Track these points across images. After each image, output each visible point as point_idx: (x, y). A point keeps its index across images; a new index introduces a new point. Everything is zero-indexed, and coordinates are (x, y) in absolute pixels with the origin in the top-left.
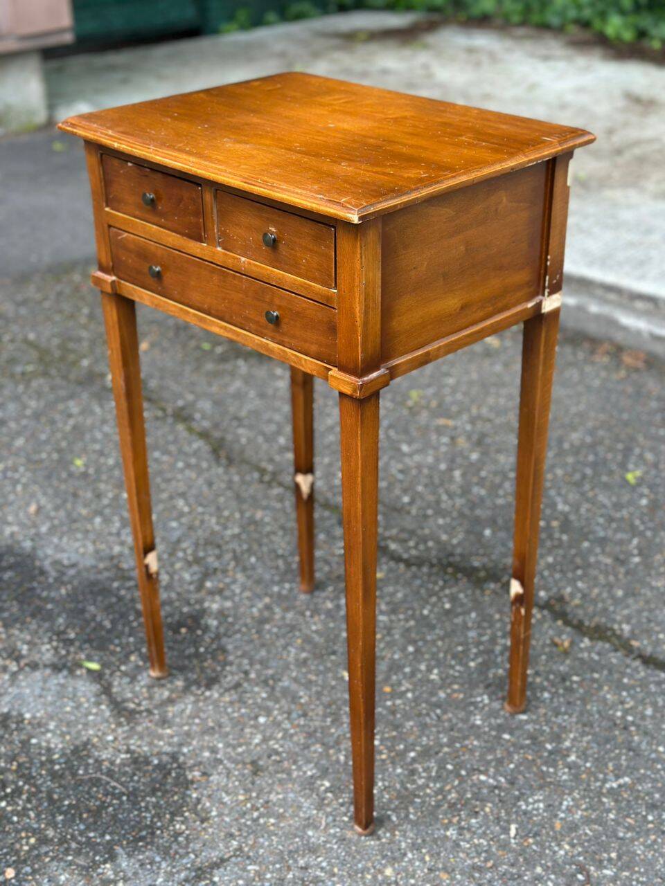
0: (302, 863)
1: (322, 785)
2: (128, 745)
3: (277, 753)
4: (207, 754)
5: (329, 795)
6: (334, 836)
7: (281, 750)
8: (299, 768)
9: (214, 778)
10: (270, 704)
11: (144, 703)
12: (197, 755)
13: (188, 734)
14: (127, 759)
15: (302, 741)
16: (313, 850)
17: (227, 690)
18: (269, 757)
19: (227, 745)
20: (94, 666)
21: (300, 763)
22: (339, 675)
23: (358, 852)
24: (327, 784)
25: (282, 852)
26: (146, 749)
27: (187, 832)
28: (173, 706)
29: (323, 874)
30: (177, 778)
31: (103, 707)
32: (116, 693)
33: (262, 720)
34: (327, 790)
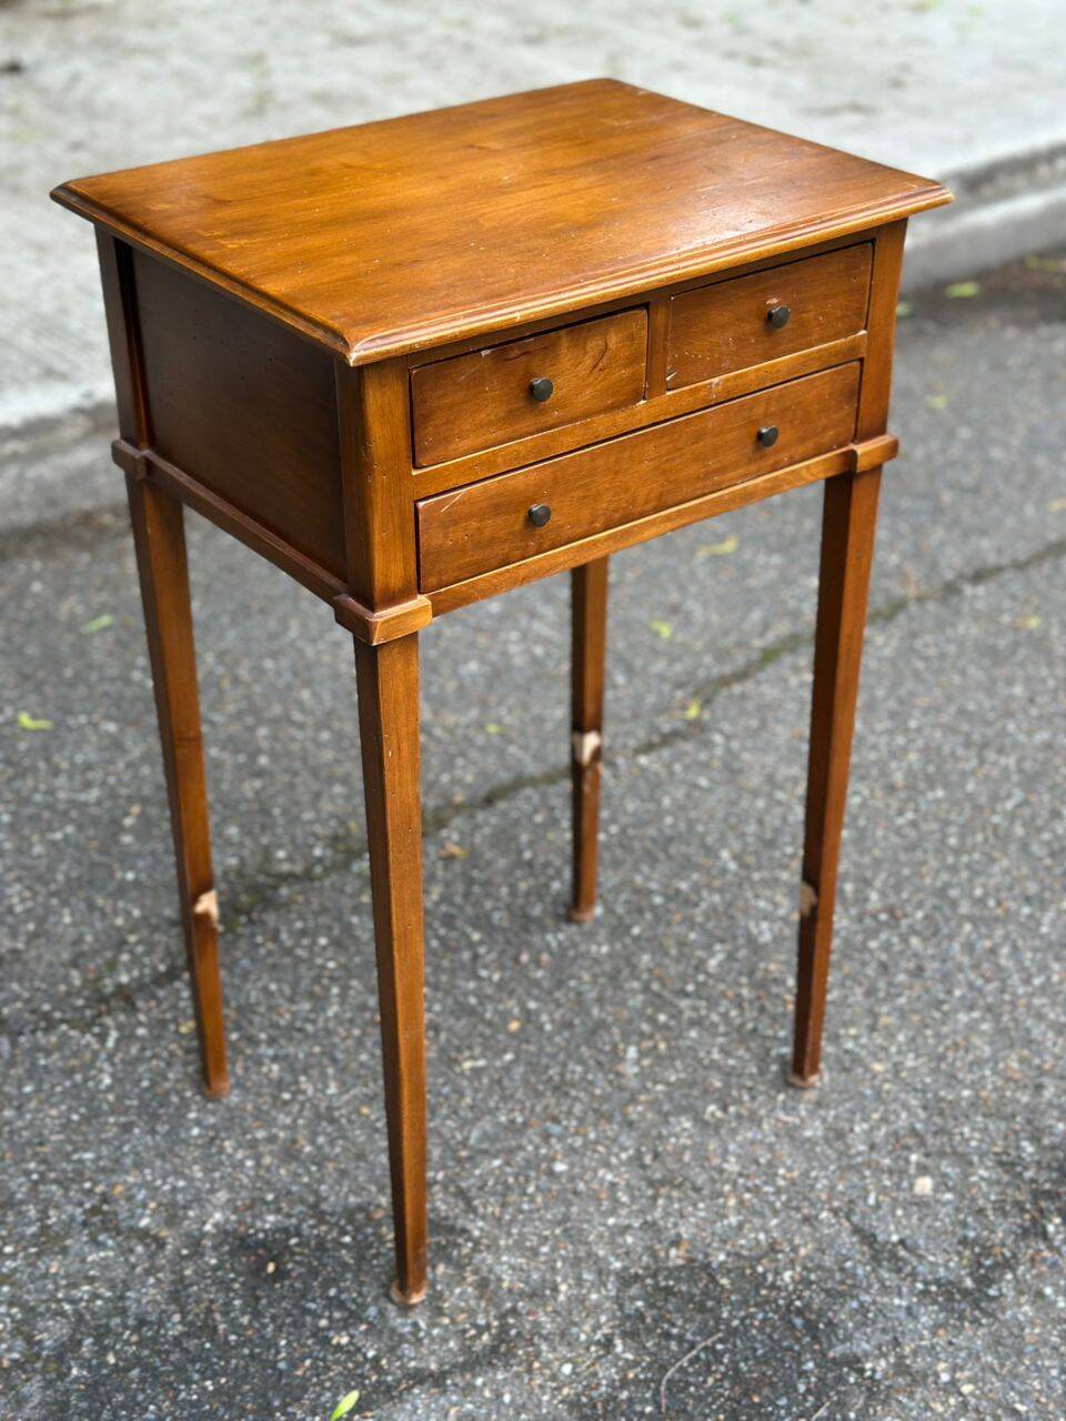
0: (862, 1148)
1: (713, 1114)
2: (589, 1343)
3: (638, 1156)
4: (630, 1240)
5: (732, 1109)
6: (812, 1113)
7: (631, 1152)
8: (677, 1136)
9: (685, 1231)
10: (520, 1157)
11: (481, 1321)
12: (627, 1254)
13: (576, 1262)
14: (625, 1344)
15: (615, 1127)
16: (837, 1135)
17: (471, 1208)
18: (643, 1167)
19: (613, 1212)
20: (348, 1401)
21: (664, 1132)
22: (468, 1073)
23: (841, 1093)
24: (712, 1108)
25: (839, 1168)
26: (603, 1319)
27: (798, 1269)
28: (500, 1280)
29: (883, 1130)
30: (678, 1280)
31: (479, 1381)
32: (441, 1365)
33: (560, 1167)
34: (724, 1109)
